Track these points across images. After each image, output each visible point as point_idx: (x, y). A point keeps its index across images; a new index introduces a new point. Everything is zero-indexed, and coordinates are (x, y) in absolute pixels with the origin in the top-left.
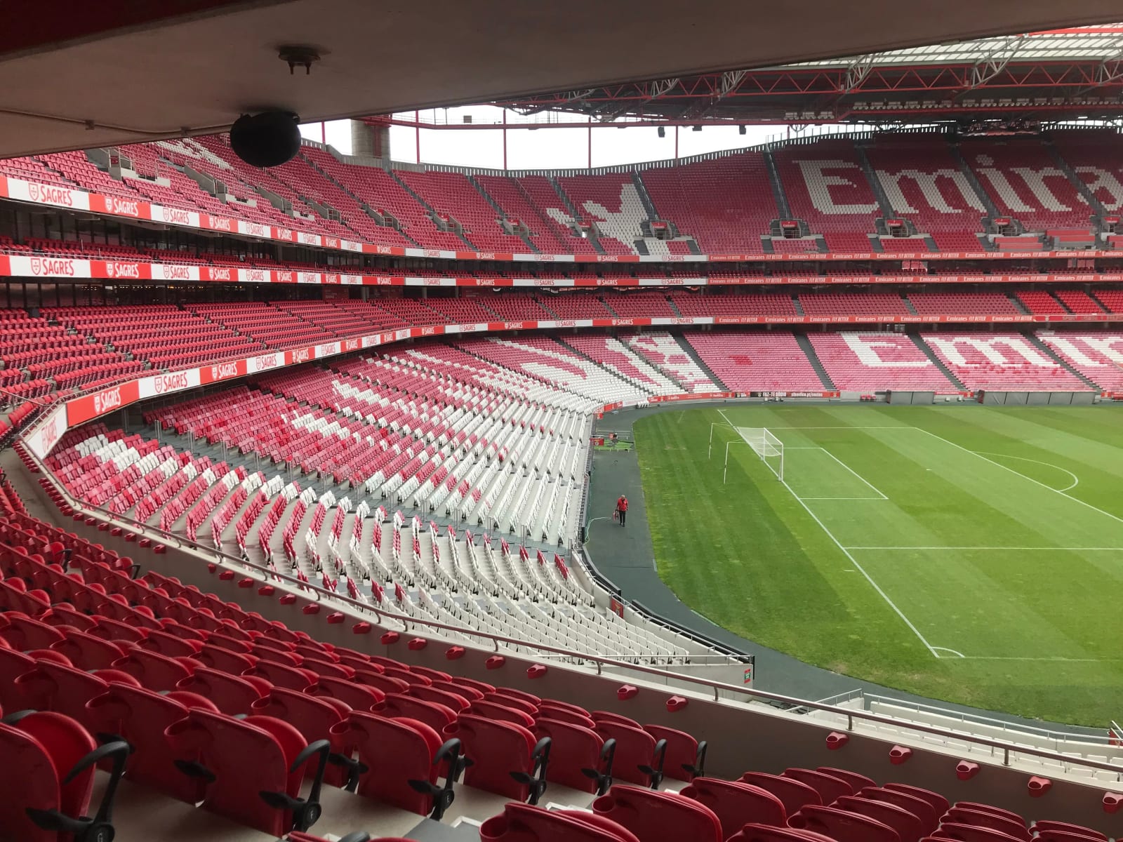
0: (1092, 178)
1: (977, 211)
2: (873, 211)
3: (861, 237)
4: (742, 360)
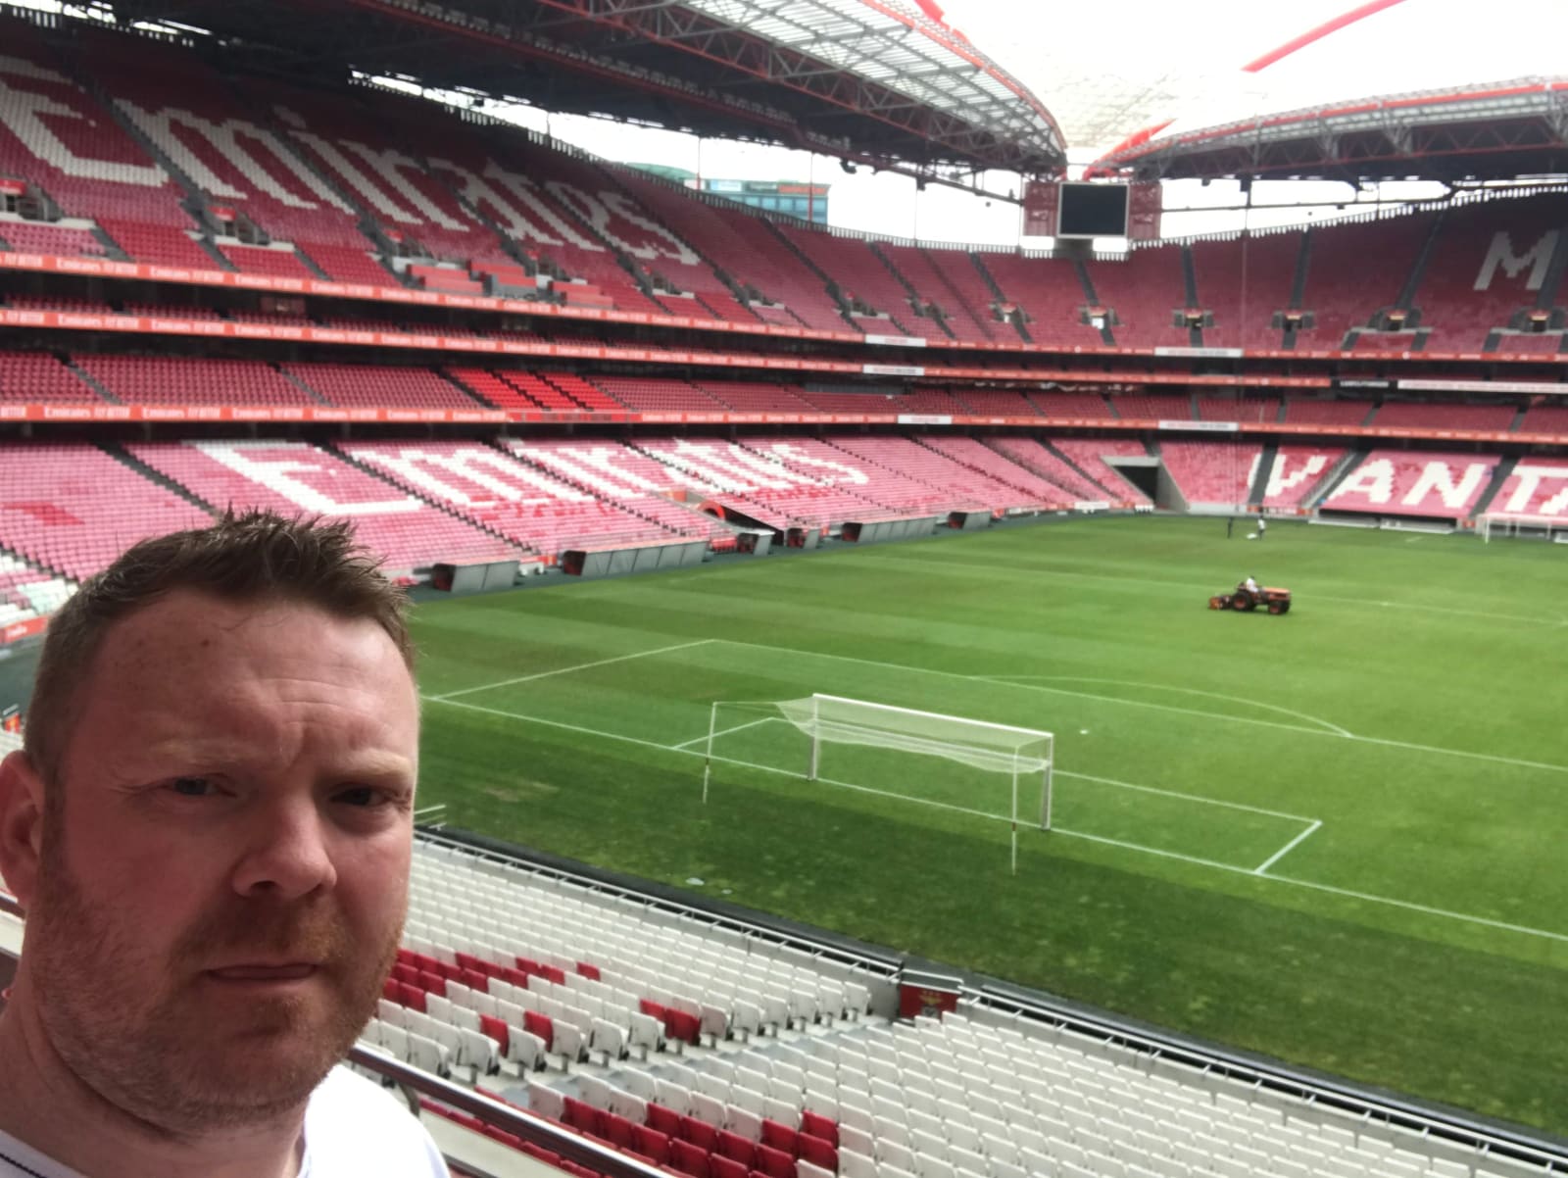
1: (341, 209)
2: (163, 183)
3: (175, 234)
4: (49, 513)
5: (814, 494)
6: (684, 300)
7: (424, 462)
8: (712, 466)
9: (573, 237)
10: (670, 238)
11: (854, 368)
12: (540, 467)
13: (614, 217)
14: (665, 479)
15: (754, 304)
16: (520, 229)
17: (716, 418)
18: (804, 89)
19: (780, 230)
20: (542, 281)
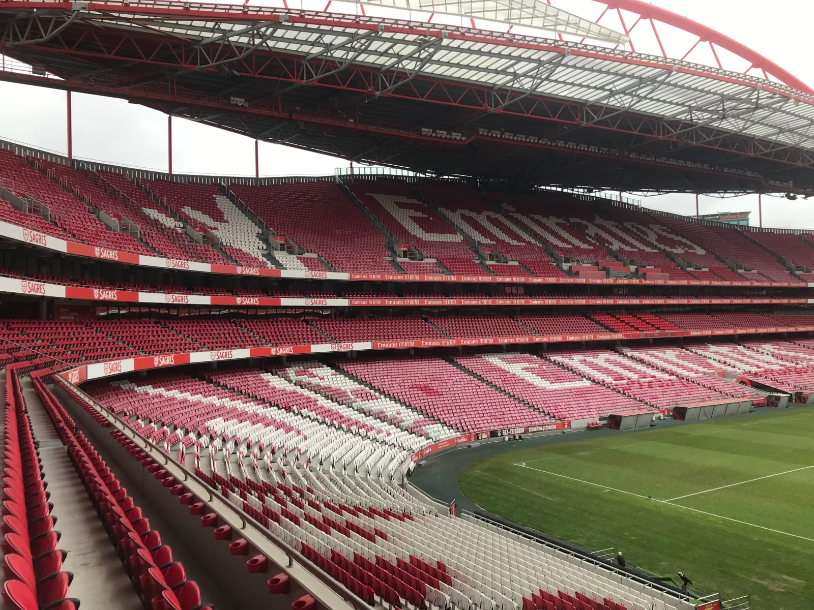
0: (586, 227)
1: (535, 245)
2: (461, 241)
3: (469, 261)
4: (427, 390)
5: (799, 372)
6: (704, 272)
7: (585, 361)
8: (732, 358)
9: (642, 247)
10: (689, 243)
11: (802, 301)
12: (642, 361)
13: (659, 235)
14: (710, 366)
15: (740, 271)
16: (616, 245)
17: (730, 332)
18: (771, 158)
19: (745, 233)
20: (633, 268)
